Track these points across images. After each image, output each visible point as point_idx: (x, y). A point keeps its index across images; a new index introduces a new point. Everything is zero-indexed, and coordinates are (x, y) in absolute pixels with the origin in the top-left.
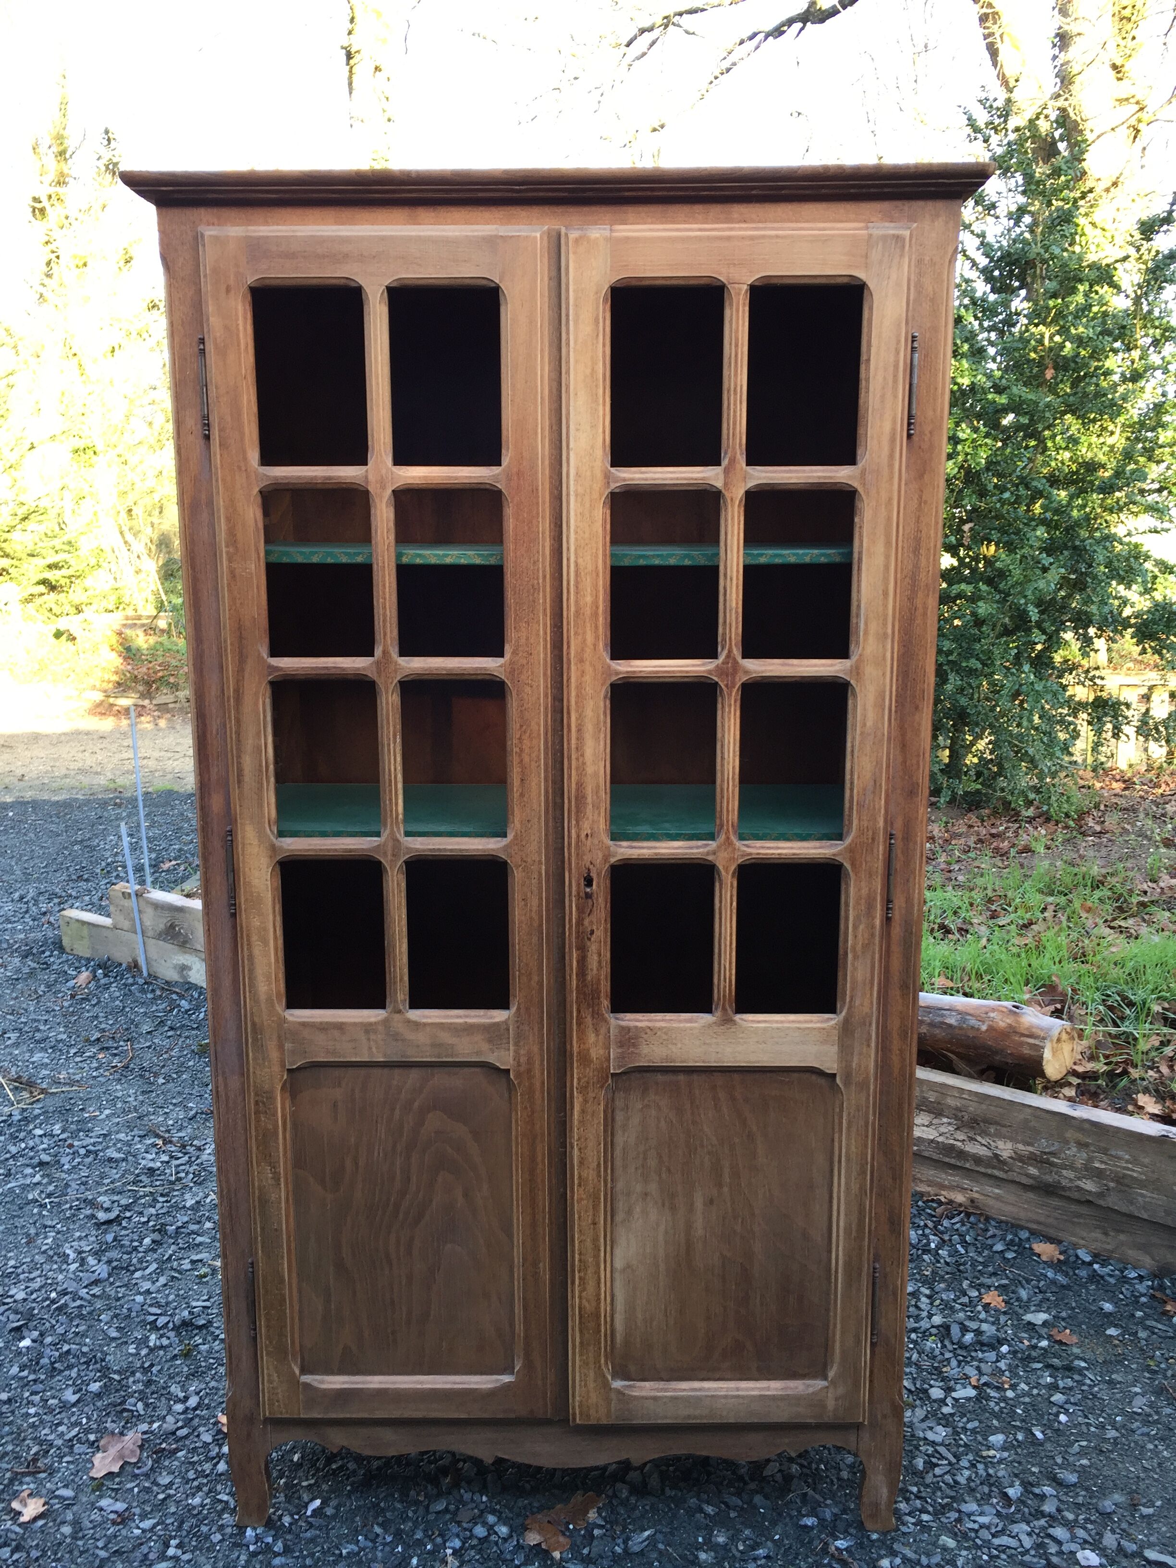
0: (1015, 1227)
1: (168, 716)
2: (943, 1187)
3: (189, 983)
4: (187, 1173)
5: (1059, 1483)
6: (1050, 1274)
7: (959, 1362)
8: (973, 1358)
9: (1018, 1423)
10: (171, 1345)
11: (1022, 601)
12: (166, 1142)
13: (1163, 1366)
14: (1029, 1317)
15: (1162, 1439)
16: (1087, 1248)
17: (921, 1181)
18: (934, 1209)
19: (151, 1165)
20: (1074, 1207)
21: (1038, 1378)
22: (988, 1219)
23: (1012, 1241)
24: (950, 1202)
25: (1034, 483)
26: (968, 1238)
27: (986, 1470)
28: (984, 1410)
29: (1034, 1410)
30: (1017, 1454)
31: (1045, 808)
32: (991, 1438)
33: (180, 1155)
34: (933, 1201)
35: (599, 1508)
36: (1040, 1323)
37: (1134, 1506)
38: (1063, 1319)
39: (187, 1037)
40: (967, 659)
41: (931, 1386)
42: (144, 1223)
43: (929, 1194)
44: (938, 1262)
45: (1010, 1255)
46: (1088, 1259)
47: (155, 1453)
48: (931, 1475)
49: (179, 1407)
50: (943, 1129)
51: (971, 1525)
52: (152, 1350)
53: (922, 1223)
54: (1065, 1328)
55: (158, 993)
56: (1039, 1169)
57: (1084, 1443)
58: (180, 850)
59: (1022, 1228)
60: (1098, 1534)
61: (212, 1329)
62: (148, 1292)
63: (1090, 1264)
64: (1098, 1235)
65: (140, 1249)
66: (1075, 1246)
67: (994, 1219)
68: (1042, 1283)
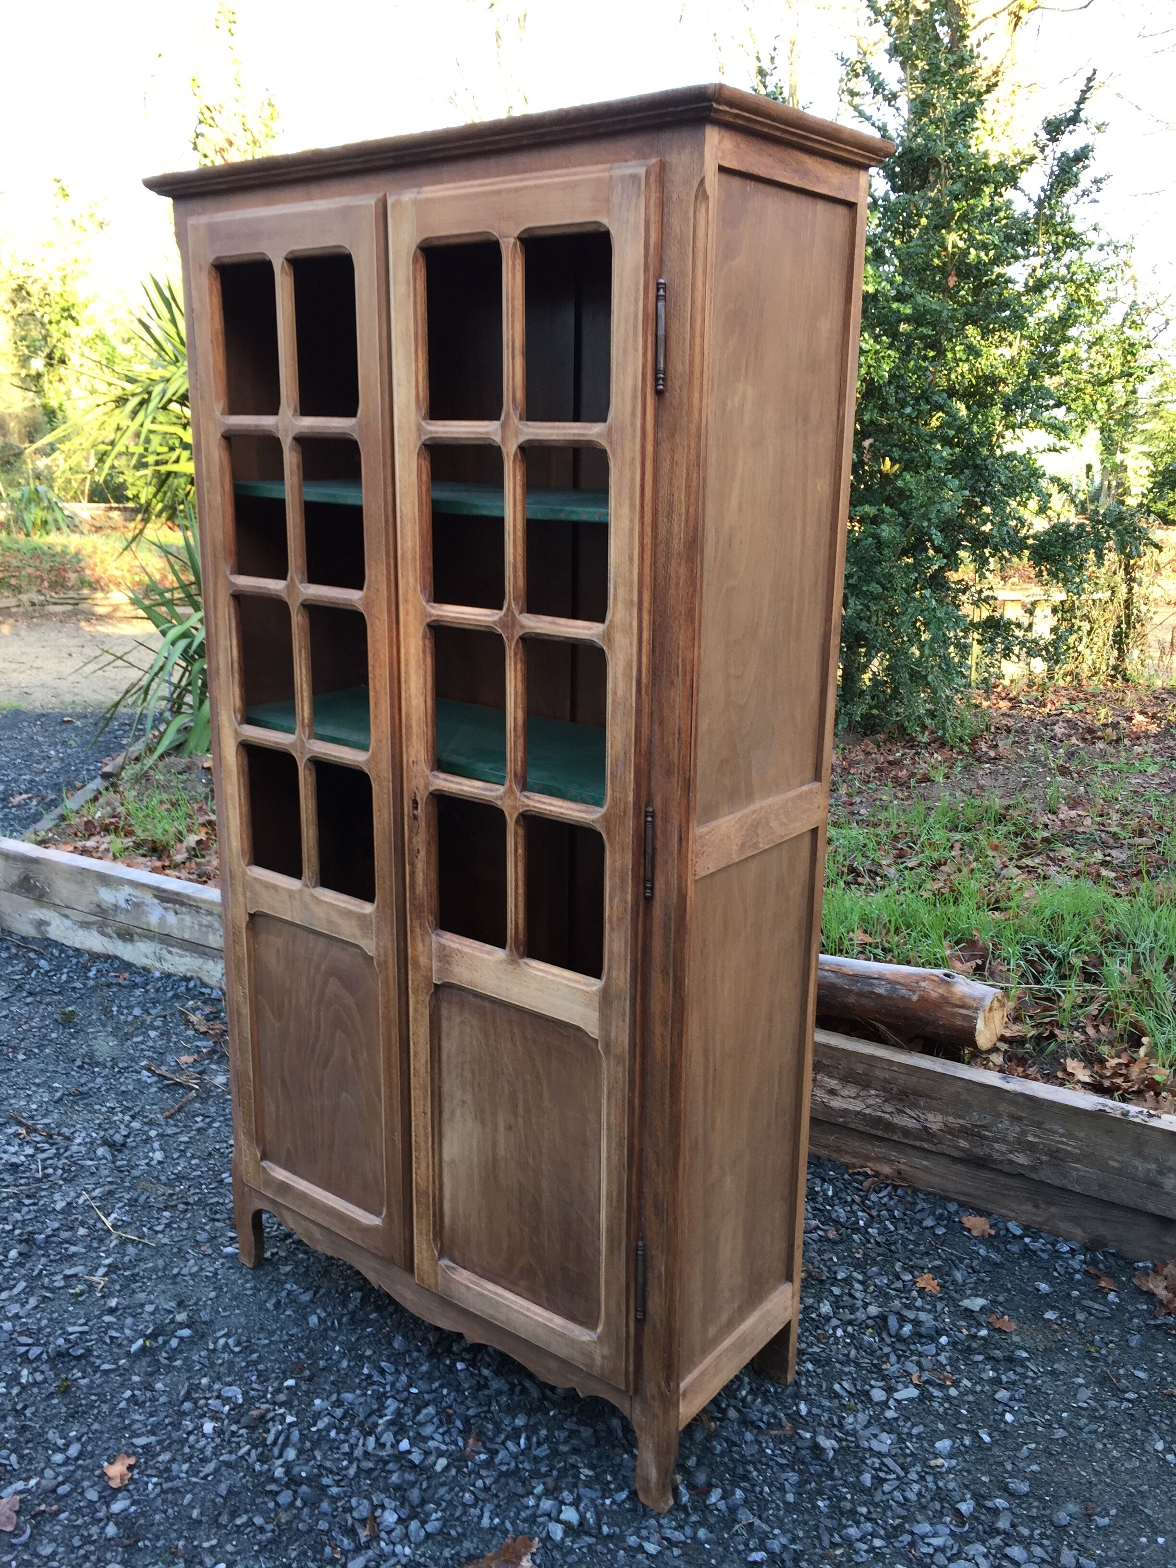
0: (944, 1199)
1: (11, 621)
2: (868, 1158)
3: (48, 939)
4: (55, 1169)
5: (1011, 1494)
6: (982, 1252)
7: (899, 1357)
8: (912, 1353)
9: (964, 1426)
10: (45, 1381)
11: (925, 524)
12: (31, 1130)
13: (1104, 1352)
14: (966, 1303)
15: (1110, 1437)
16: (1016, 1220)
17: (846, 1152)
18: (861, 1183)
19: (14, 1160)
20: (1003, 1180)
21: (980, 1372)
22: (915, 1191)
23: (941, 1215)
24: (877, 1174)
25: (936, 398)
26: (896, 1213)
27: (936, 1483)
28: (929, 1413)
29: (980, 1410)
30: (965, 1461)
31: (940, 733)
32: (938, 1445)
33: (46, 1146)
34: (859, 1173)
35: (533, 1554)
36: (977, 1309)
37: (1088, 1517)
38: (1001, 1304)
39: (48, 1004)
40: (868, 583)
41: (872, 1387)
42: (9, 1232)
43: (854, 1166)
44: (869, 1242)
45: (940, 1231)
46: (1018, 1232)
47: (33, 1517)
48: (879, 1492)
49: (58, 1458)
50: (870, 1101)
51: (926, 1550)
52: (24, 1387)
53: (849, 1199)
54: (1003, 1314)
55: (14, 951)
56: (969, 1142)
57: (1033, 1446)
58: (31, 781)
59: (950, 1200)
60: (1055, 1550)
61: (92, 1359)
62: (17, 1316)
63: (1021, 1237)
64: (1028, 1207)
65: (6, 1264)
66: (1006, 1219)
67: (921, 1191)
68: (975, 1262)
